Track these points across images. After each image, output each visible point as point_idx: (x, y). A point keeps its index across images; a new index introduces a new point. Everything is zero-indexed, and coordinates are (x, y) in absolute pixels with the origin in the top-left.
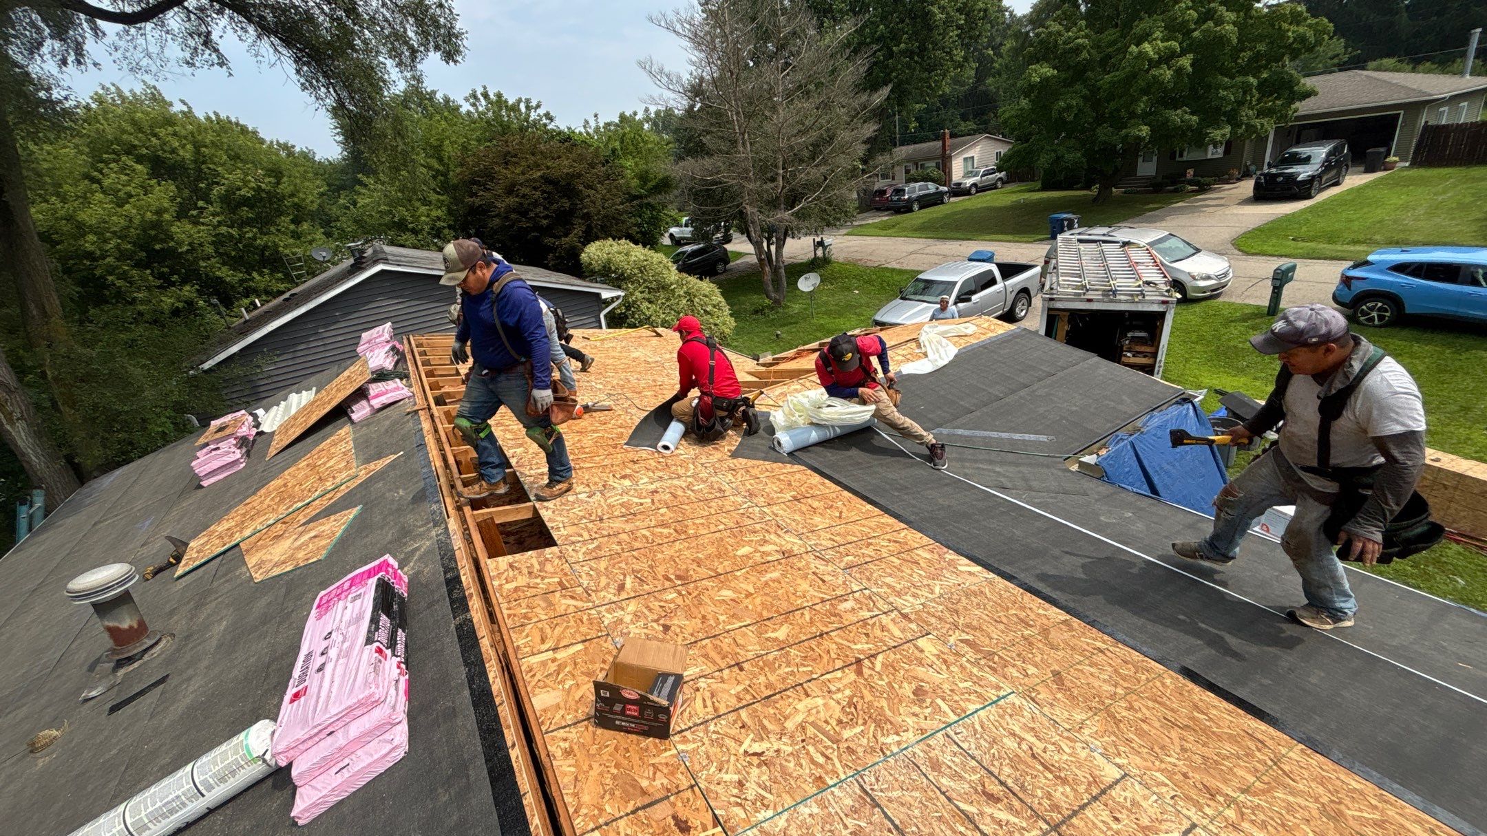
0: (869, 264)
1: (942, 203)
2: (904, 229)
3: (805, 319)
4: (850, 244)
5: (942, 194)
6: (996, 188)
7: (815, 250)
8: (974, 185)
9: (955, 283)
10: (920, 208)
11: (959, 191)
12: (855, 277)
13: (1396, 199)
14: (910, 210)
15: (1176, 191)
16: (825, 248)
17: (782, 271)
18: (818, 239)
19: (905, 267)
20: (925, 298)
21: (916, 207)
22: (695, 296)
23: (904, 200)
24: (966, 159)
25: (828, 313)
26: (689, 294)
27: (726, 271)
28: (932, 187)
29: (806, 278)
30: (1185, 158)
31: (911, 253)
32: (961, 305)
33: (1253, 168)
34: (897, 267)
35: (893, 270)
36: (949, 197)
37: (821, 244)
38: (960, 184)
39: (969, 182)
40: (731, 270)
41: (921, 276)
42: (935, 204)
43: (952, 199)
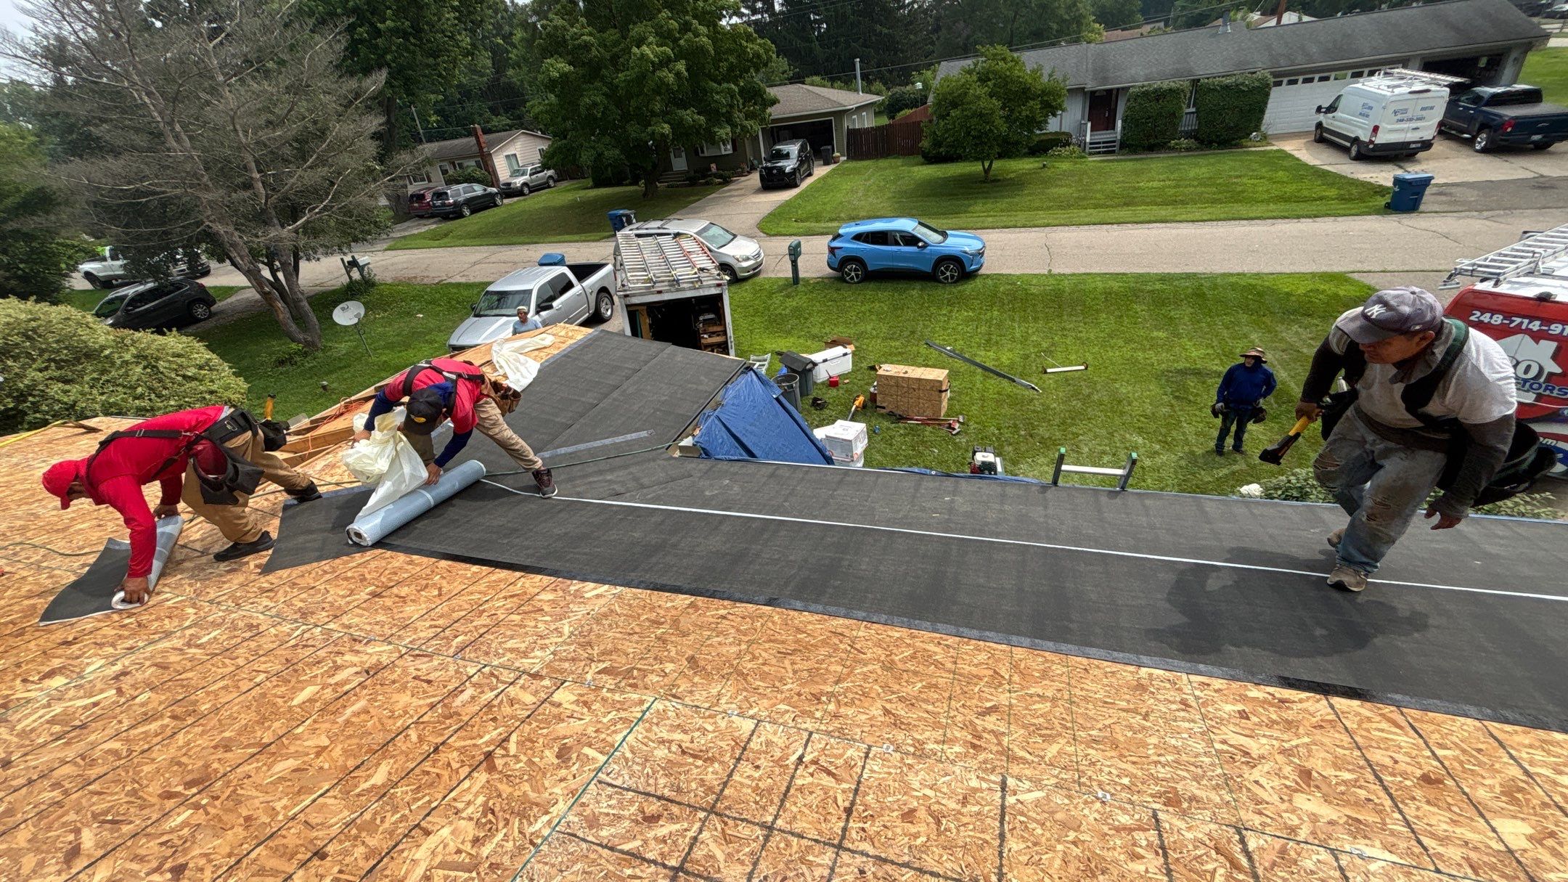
0: (426, 281)
1: (496, 205)
2: (460, 237)
3: (359, 359)
4: (395, 260)
5: (492, 195)
6: (549, 187)
7: (348, 273)
8: (525, 184)
9: (530, 292)
10: (473, 212)
11: (509, 192)
12: (414, 299)
13: (846, 185)
14: (460, 215)
15: (707, 184)
16: (361, 269)
17: (305, 303)
18: (348, 258)
19: (472, 280)
20: (503, 311)
21: (466, 212)
22: (157, 359)
23: (450, 205)
24: (507, 157)
25: (390, 346)
26: (145, 358)
27: (211, 315)
28: (478, 190)
29: (343, 309)
30: (706, 154)
31: (475, 264)
32: (543, 313)
33: (756, 162)
34: (463, 280)
35: (459, 285)
36: (502, 199)
37: (353, 263)
38: (509, 184)
39: (519, 181)
40: (222, 312)
41: (491, 288)
42: (487, 208)
43: (506, 201)
